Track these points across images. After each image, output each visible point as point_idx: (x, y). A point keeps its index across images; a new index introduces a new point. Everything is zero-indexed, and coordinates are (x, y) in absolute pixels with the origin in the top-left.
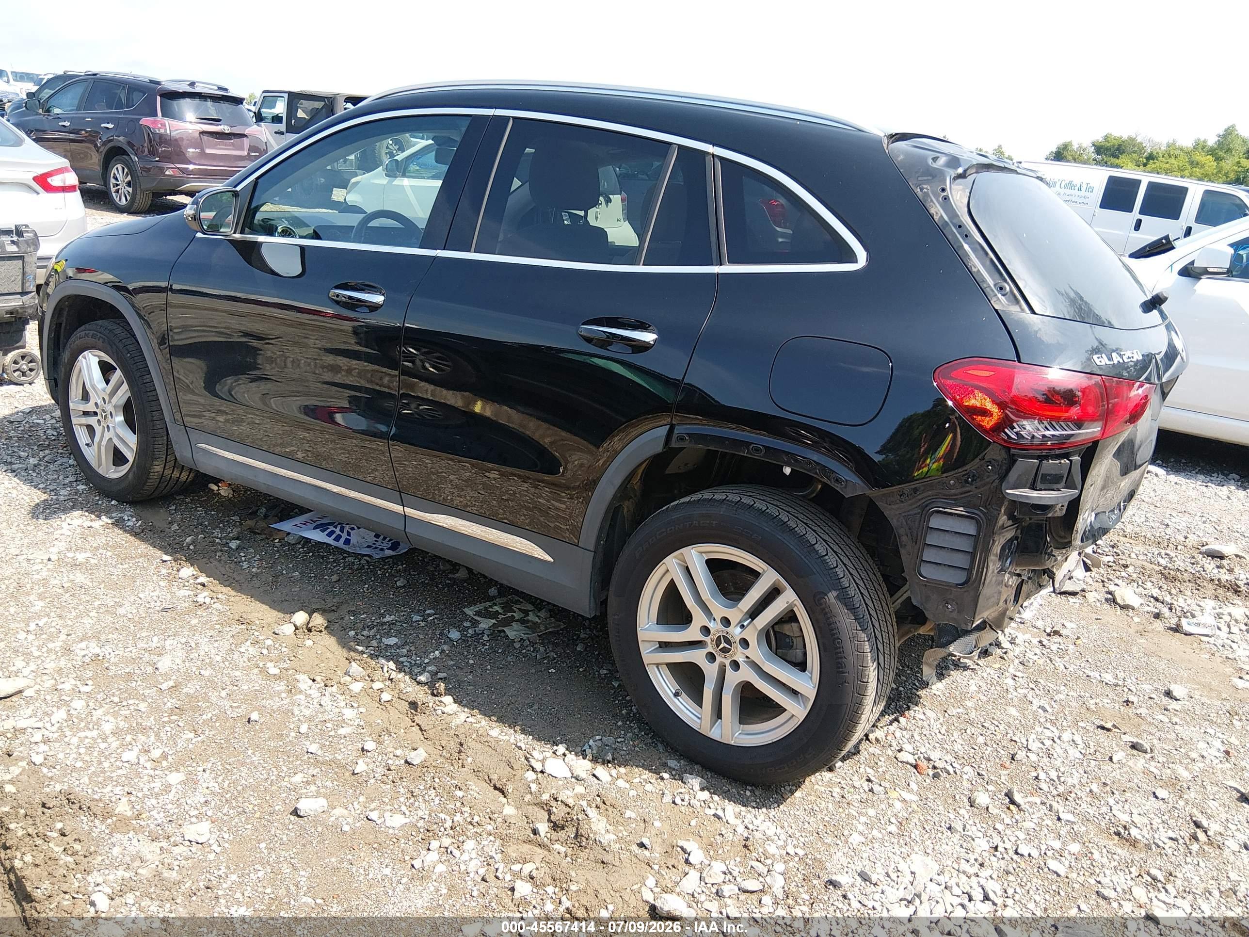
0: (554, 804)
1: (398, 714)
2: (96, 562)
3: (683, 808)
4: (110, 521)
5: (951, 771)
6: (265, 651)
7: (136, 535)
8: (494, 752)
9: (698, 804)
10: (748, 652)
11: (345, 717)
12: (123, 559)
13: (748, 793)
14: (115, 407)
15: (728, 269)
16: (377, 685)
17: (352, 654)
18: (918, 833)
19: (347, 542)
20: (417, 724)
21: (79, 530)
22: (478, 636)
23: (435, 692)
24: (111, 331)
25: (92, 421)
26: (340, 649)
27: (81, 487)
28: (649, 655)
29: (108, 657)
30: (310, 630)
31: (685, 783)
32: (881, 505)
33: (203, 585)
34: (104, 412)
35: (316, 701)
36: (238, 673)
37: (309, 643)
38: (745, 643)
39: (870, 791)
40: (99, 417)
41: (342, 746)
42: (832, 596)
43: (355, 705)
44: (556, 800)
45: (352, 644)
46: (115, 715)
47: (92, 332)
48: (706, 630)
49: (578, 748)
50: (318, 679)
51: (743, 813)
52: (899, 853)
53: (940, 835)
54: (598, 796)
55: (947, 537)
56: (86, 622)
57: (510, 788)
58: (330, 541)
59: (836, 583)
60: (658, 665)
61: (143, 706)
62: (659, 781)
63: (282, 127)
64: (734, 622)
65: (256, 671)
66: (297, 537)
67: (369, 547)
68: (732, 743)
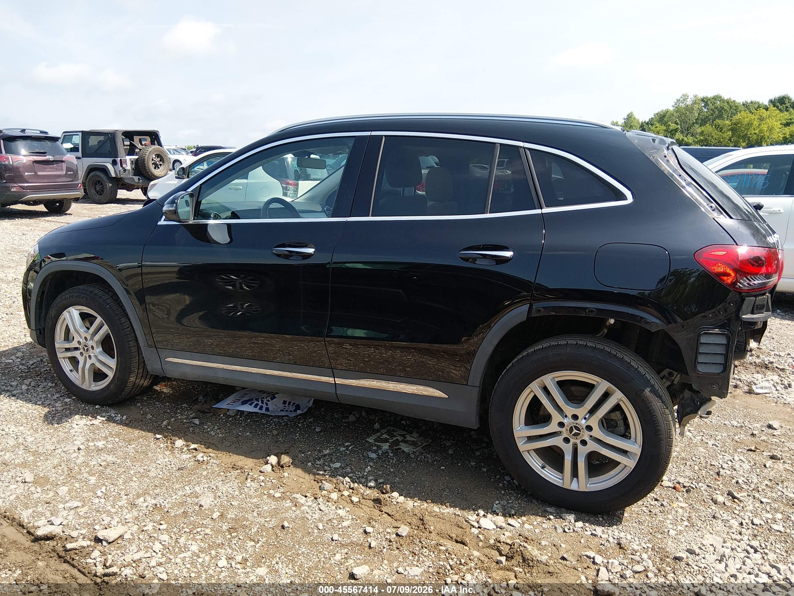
0: (499, 544)
1: (368, 509)
2: (111, 446)
3: (572, 534)
4: (104, 419)
5: (694, 487)
6: (263, 484)
7: (126, 425)
8: (444, 521)
9: (579, 529)
10: (592, 433)
11: (341, 515)
12: (130, 442)
13: (601, 519)
14: (97, 342)
15: (546, 210)
16: (346, 493)
17: (317, 476)
18: (700, 523)
19: (267, 409)
20: (385, 513)
21: (85, 428)
22: (385, 453)
23: (384, 491)
24: (91, 292)
25: (77, 354)
26: (307, 475)
27: (67, 400)
28: (522, 446)
29: (163, 504)
30: (282, 467)
31: (564, 519)
32: (672, 334)
33: (195, 449)
34: (86, 346)
35: (316, 509)
36: (255, 500)
37: (286, 474)
38: (589, 428)
39: (661, 505)
40: (82, 351)
41: (351, 533)
42: (647, 391)
43: (342, 507)
44: (499, 542)
45: (314, 470)
46: (194, 539)
47: (76, 295)
48: (561, 424)
49: (490, 510)
50: (308, 495)
51: (605, 531)
52: (698, 536)
53: (711, 522)
54: (520, 535)
55: (711, 347)
56: (133, 485)
57: (467, 540)
58: (257, 410)
59: (648, 383)
60: (528, 451)
61: (208, 531)
62: (548, 521)
63: (80, 154)
64: (580, 417)
65: (265, 497)
66: (235, 410)
67: (282, 411)
68: (587, 490)
